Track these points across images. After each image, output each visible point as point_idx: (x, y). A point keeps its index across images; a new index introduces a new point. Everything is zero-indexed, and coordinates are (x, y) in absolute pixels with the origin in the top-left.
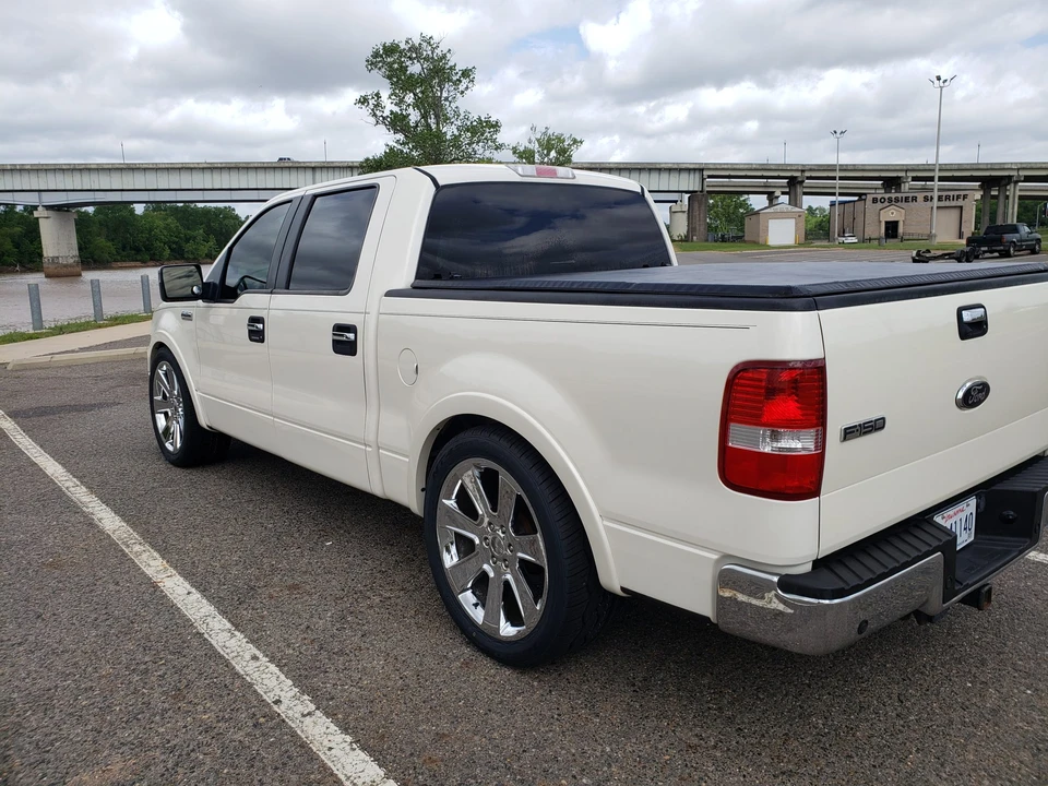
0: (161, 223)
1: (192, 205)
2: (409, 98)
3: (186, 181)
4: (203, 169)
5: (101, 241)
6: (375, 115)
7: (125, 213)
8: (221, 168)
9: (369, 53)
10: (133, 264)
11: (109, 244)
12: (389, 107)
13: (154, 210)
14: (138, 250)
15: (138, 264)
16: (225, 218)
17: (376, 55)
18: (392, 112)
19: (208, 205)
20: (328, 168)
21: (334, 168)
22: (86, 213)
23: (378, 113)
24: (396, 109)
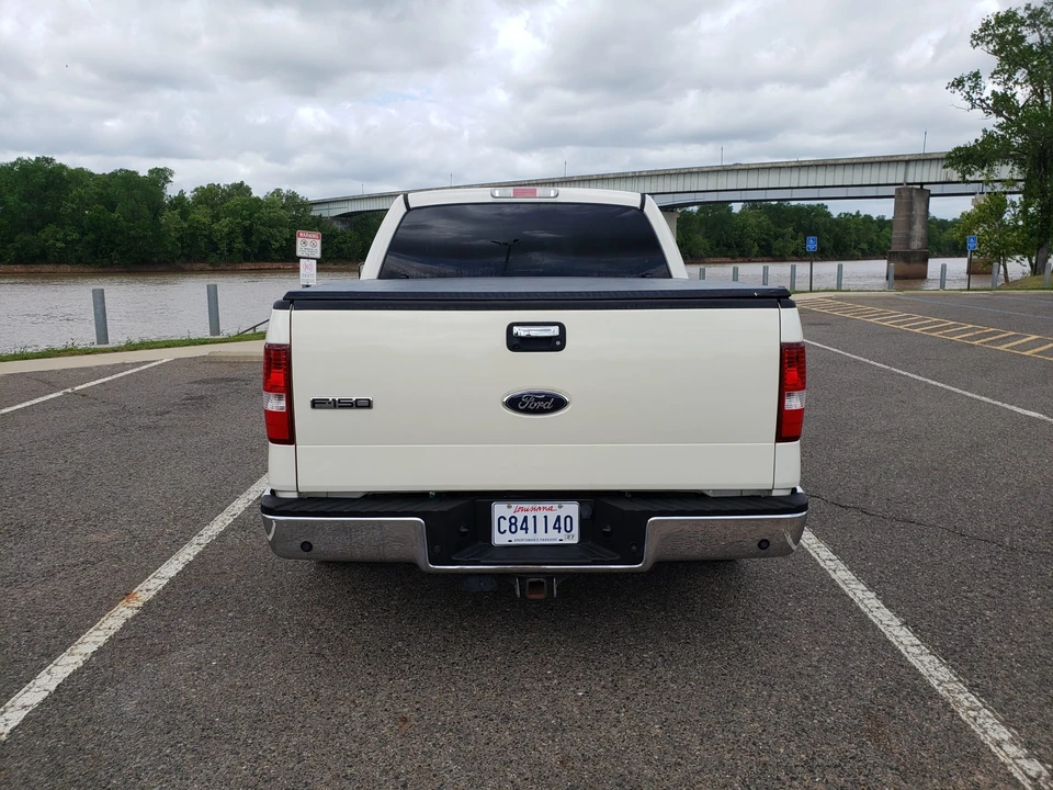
0: (753, 221)
1: (785, 203)
2: (1021, 75)
3: (773, 180)
4: (791, 167)
5: (699, 238)
6: (970, 99)
7: (724, 212)
8: (809, 166)
9: (977, 27)
10: (724, 259)
11: (706, 241)
12: (990, 87)
13: (751, 208)
14: (729, 246)
15: (729, 259)
16: (815, 216)
17: (986, 26)
18: (994, 93)
19: (802, 202)
20: (924, 160)
21: (931, 160)
22: (691, 213)
23: (974, 96)
24: (1000, 89)
